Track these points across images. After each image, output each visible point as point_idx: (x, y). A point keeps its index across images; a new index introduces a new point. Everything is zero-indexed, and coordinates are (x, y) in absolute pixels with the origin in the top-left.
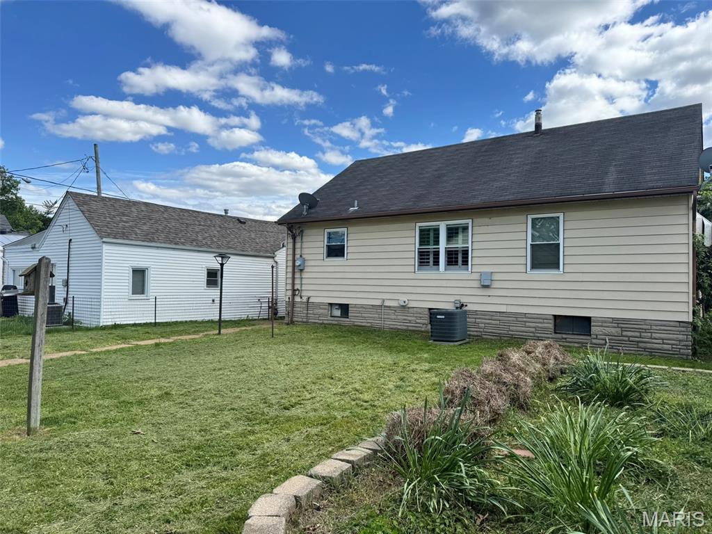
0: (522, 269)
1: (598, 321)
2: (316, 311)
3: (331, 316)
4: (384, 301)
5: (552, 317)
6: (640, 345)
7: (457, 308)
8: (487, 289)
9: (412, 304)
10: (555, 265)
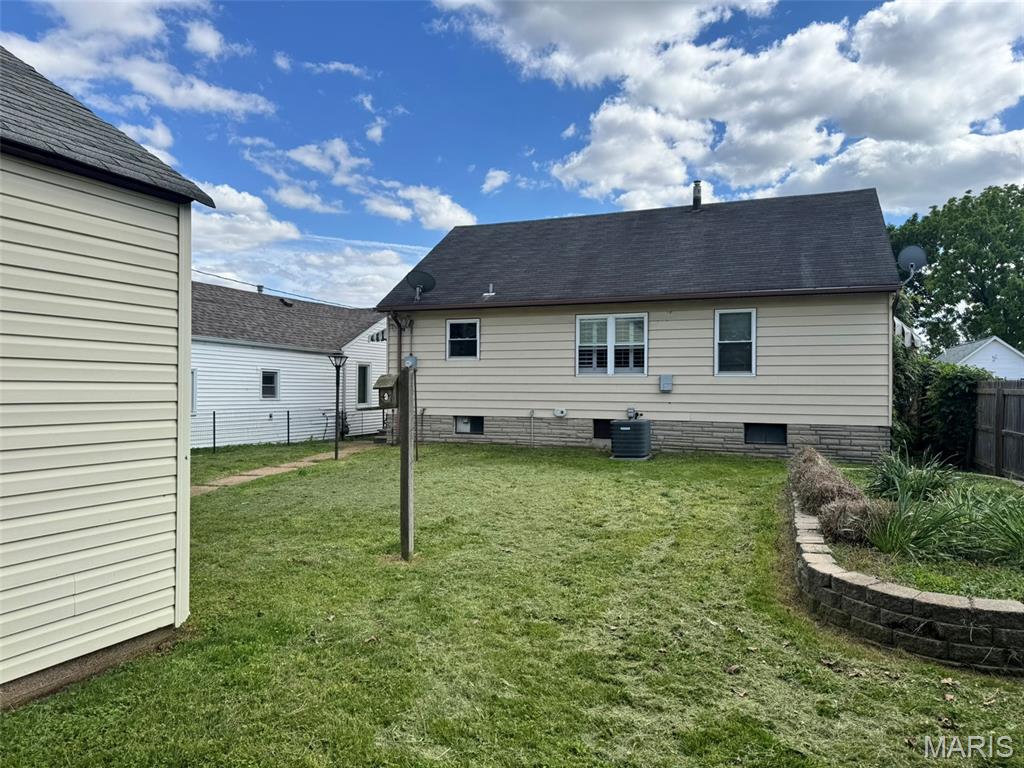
0: (708, 371)
1: (795, 429)
2: (436, 427)
3: (457, 433)
4: (533, 411)
5: (743, 426)
6: (840, 452)
7: (630, 418)
8: (667, 396)
9: (571, 415)
10: (746, 366)
